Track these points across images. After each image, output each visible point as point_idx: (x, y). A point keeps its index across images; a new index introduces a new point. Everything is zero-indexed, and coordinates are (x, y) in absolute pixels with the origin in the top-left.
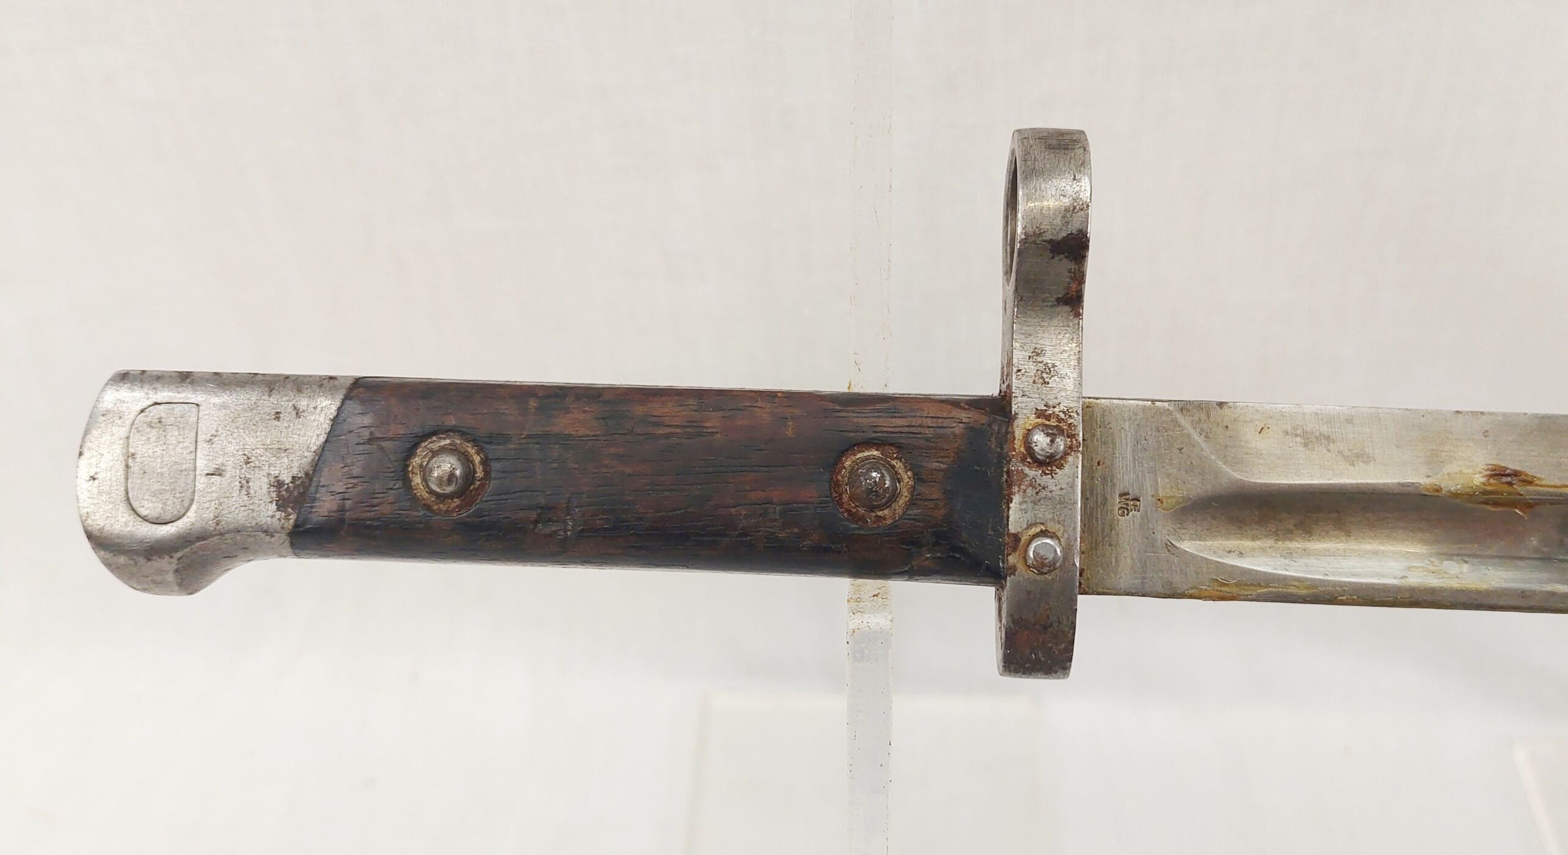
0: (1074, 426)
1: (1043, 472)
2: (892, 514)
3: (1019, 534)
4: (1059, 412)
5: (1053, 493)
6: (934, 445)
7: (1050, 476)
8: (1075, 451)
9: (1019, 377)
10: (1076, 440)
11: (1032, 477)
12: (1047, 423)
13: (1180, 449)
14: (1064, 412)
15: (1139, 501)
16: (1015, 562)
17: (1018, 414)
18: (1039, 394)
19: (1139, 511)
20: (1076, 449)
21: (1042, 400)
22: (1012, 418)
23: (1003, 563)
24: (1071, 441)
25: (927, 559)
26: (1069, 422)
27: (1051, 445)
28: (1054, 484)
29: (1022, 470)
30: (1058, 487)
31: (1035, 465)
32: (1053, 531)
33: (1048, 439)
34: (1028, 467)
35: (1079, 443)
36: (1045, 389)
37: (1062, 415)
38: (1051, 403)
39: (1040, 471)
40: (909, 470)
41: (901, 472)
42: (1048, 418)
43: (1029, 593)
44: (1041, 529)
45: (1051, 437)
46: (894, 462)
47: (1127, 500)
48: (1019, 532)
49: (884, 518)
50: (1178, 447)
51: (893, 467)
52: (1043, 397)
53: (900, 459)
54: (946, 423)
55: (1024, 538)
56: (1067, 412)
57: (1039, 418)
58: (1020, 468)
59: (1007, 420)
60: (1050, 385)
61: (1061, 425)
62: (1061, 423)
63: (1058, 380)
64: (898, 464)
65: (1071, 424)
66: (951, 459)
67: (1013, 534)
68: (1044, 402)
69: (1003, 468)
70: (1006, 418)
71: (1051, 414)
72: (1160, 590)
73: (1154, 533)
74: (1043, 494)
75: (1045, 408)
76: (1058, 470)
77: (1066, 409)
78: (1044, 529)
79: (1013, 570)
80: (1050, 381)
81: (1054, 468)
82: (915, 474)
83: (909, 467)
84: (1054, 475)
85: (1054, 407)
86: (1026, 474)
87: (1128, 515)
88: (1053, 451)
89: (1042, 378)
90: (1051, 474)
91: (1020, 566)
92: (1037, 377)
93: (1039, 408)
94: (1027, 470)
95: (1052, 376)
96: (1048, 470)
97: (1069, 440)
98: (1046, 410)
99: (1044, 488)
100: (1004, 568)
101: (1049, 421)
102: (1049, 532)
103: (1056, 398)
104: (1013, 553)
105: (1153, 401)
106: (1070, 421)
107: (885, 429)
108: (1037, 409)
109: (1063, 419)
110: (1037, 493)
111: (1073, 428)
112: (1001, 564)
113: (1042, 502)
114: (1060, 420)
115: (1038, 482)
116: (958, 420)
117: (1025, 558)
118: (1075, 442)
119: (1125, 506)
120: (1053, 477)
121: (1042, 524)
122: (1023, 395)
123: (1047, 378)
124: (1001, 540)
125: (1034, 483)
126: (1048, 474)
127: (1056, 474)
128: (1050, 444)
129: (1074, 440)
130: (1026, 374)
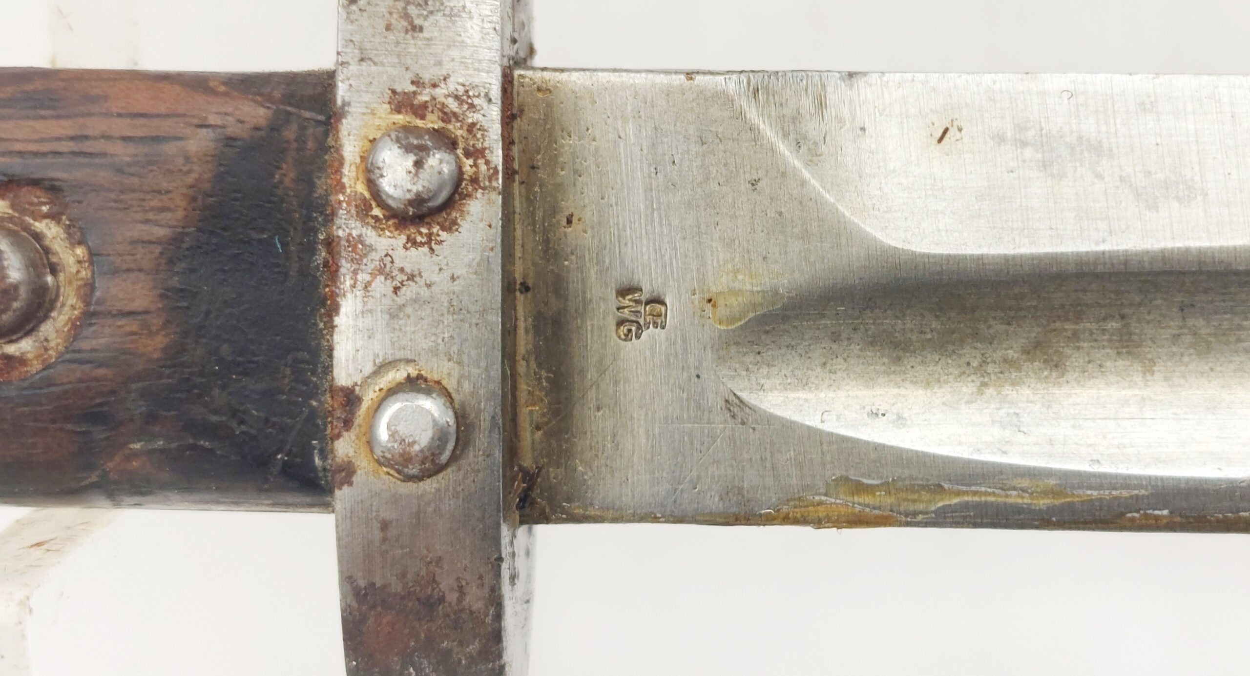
0: (482, 129)
1: (409, 239)
2: (42, 351)
3: (357, 389)
4: (447, 96)
5: (433, 288)
6: (135, 181)
7: (426, 249)
8: (484, 189)
9: (352, 17)
10: (487, 163)
11: (383, 254)
12: (419, 123)
13: (754, 183)
14: (457, 97)
15: (662, 303)
16: (351, 454)
17: (349, 104)
18: (399, 56)
19: (663, 328)
20: (487, 183)
21: (407, 69)
22: (335, 114)
23: (324, 457)
24: (475, 165)
25: (135, 454)
26: (470, 121)
27: (416, 174)
28: (437, 268)
29: (360, 236)
30: (446, 275)
31: (390, 223)
32: (436, 378)
33: (411, 159)
34: (374, 228)
35: (496, 170)
36: (413, 45)
37: (453, 105)
38: (426, 77)
39: (403, 238)
40: (80, 243)
41: (59, 250)
42: (420, 111)
43: (385, 526)
44: (409, 375)
45: (415, 155)
46: (40, 226)
47: (637, 302)
48: (356, 384)
49: (21, 361)
50: (748, 177)
51: (38, 237)
52: (409, 62)
53: (53, 216)
54: (165, 127)
55: (369, 397)
56: (465, 97)
57: (399, 112)
58: (355, 233)
59: (321, 118)
60: (426, 34)
61: (450, 127)
62: (450, 122)
63: (442, 21)
64: (51, 231)
65: (473, 125)
66: (180, 214)
67: (342, 389)
68: (409, 76)
69: (315, 231)
70: (320, 112)
71: (426, 102)
72: (714, 503)
73: (698, 376)
74: (409, 291)
75: (413, 88)
76: (444, 235)
77: (461, 89)
78: (414, 373)
79: (347, 472)
80: (426, 24)
81: (436, 229)
82: (92, 254)
83: (78, 236)
84: (434, 246)
85: (435, 86)
86: (371, 246)
87: (638, 337)
88: (421, 189)
89: (406, 16)
90: (429, 242)
91: (364, 465)
92: (395, 16)
93: (399, 90)
94: (370, 235)
95: (431, 13)
96: (421, 234)
97: (470, 162)
98: (415, 93)
99: (411, 277)
100: (325, 469)
101: (423, 117)
102: (426, 380)
103: (439, 64)
104: (345, 434)
105: (690, 75)
106: (472, 117)
107: (18, 147)
108: (394, 92)
109: (455, 114)
110: (396, 290)
111: (479, 136)
112: (317, 461)
113: (409, 310)
114: (447, 116)
115: (398, 264)
116: (196, 121)
117: (370, 443)
118: (483, 168)
119: (633, 318)
120: (431, 249)
121: (409, 361)
122: (362, 60)
123: (419, 16)
124: (314, 403)
125: (389, 265)
126: (422, 244)
127: (440, 242)
128: (413, 171)
129: (481, 161)
130: (368, 8)
